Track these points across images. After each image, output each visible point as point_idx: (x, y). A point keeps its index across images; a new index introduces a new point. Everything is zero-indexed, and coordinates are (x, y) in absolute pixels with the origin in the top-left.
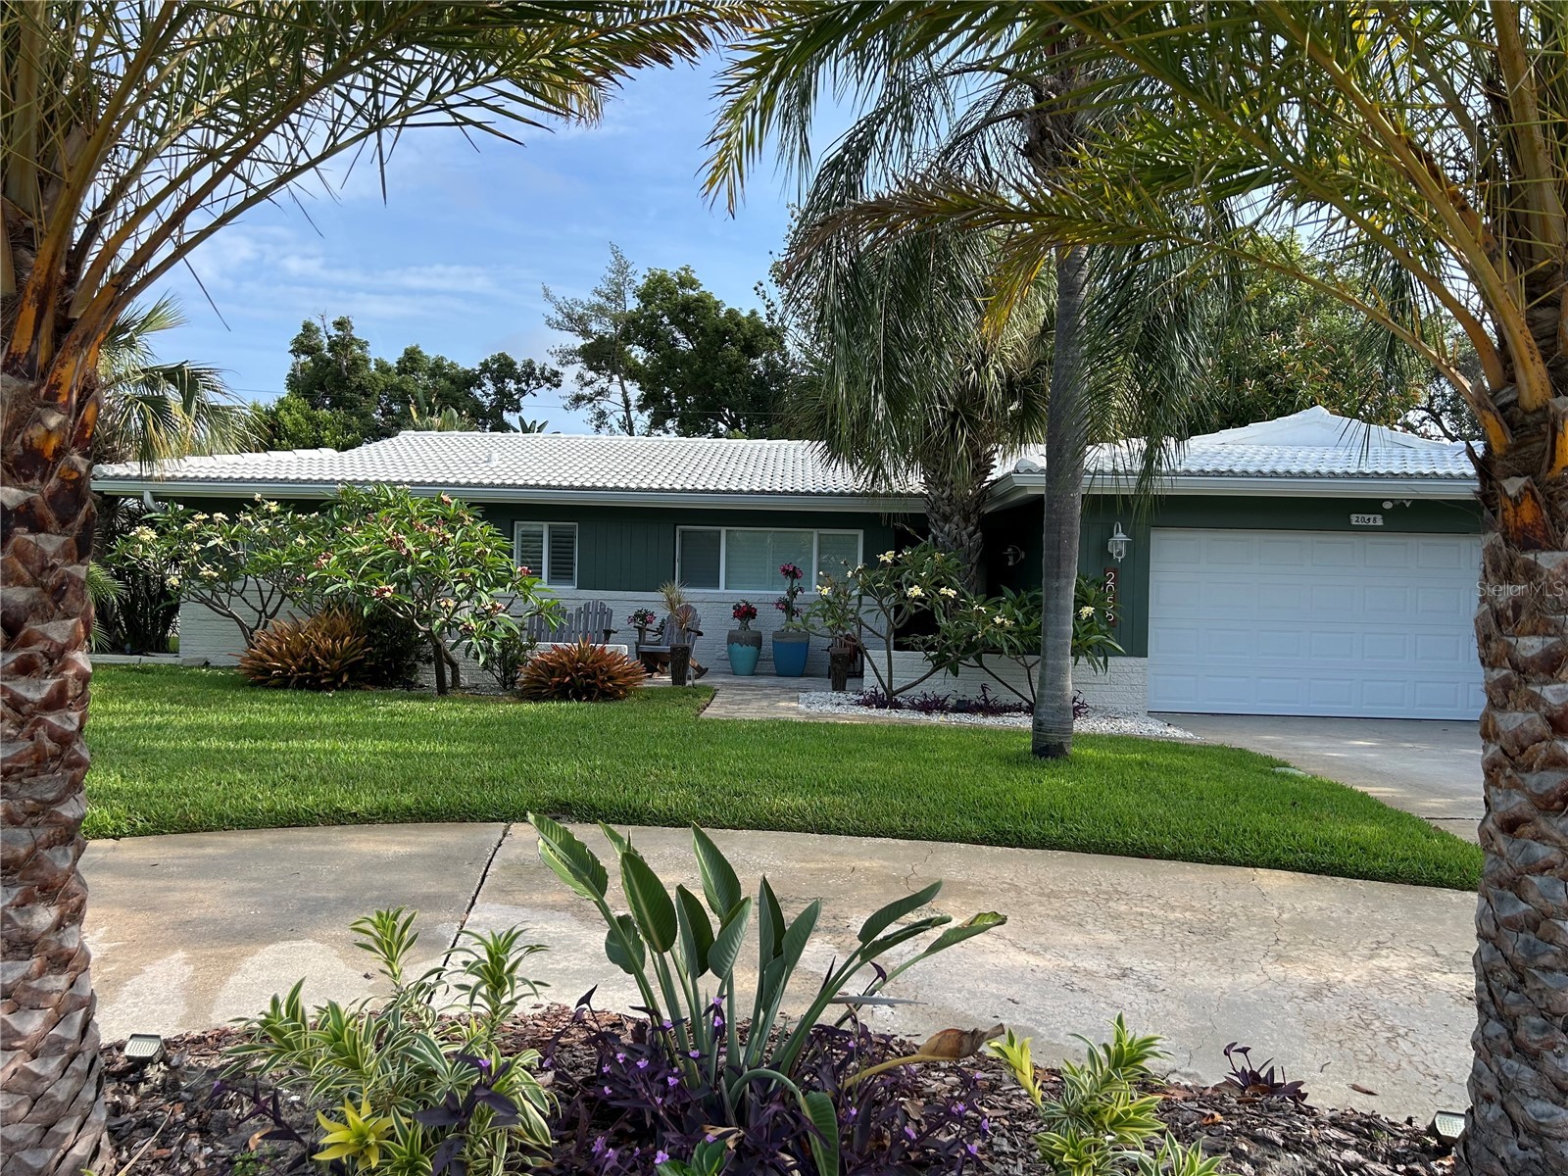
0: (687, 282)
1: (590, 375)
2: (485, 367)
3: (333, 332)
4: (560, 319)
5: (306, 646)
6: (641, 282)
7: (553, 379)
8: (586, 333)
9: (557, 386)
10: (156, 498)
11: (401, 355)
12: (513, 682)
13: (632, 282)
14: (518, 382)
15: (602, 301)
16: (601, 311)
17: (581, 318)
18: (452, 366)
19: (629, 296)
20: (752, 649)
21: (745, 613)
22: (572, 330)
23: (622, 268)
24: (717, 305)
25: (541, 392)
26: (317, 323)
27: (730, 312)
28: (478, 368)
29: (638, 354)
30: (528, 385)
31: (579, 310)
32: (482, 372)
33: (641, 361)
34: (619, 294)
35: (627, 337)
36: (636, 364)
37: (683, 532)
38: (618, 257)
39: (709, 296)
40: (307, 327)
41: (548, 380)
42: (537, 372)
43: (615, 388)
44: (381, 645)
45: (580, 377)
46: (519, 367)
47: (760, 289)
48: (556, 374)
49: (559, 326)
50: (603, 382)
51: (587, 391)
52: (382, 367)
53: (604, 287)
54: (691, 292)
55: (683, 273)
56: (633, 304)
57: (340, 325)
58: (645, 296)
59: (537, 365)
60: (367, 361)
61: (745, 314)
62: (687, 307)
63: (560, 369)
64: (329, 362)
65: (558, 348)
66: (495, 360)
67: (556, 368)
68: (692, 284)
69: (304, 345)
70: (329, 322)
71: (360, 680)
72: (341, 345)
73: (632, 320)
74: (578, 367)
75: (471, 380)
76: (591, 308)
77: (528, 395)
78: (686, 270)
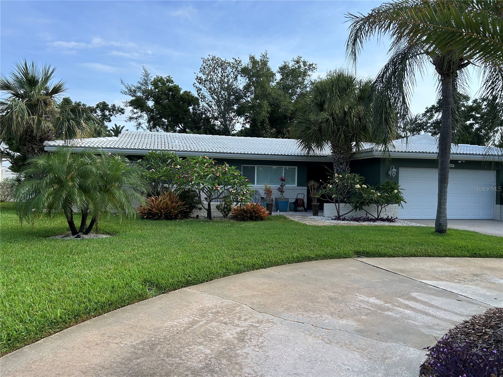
0: (170, 81)
1: (135, 110)
2: (98, 106)
4: (126, 91)
6: (153, 80)
7: (122, 111)
8: (134, 96)
9: (123, 113)
11: (63, 100)
13: (150, 79)
14: (109, 112)
15: (141, 85)
16: (139, 88)
17: (134, 91)
18: (84, 105)
19: (149, 84)
22: (130, 95)
23: (147, 75)
24: (180, 89)
25: (118, 115)
27: (185, 91)
28: (95, 106)
30: (113, 113)
31: (133, 88)
32: (97, 108)
33: (150, 106)
34: (146, 84)
37: (243, 167)
38: (146, 71)
39: (178, 86)
41: (120, 111)
42: (116, 108)
43: (145, 115)
45: (132, 111)
46: (110, 106)
47: (195, 85)
48: (123, 109)
49: (125, 93)
50: (140, 112)
51: (135, 116)
53: (141, 81)
54: (171, 84)
55: (168, 78)
58: (154, 84)
59: (116, 106)
62: (170, 89)
63: (125, 108)
65: (125, 101)
66: (101, 104)
67: (123, 107)
68: (172, 82)
73: (150, 92)
74: (131, 108)
75: (93, 110)
76: (137, 88)
77: (113, 116)
78: (169, 77)
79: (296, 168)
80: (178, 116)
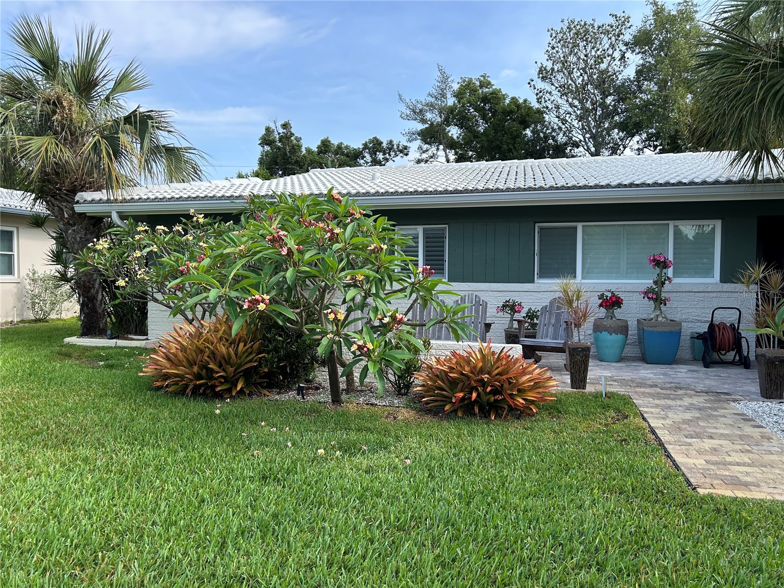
0: (485, 84)
1: (425, 147)
2: (366, 146)
3: (281, 130)
4: (408, 112)
5: (202, 352)
6: (456, 87)
7: (404, 151)
8: (423, 121)
9: (406, 154)
10: (123, 216)
11: (319, 143)
12: (408, 386)
13: (450, 87)
14: (384, 154)
15: (433, 100)
16: (431, 106)
17: (421, 111)
18: (347, 147)
19: (449, 96)
20: (620, 337)
21: (612, 302)
22: (416, 119)
23: (445, 79)
24: (504, 97)
25: (397, 159)
26: (273, 126)
27: (513, 98)
28: (361, 147)
29: (454, 132)
30: (390, 155)
31: (420, 106)
32: (364, 149)
33: (455, 137)
34: (443, 96)
35: (447, 122)
36: (452, 138)
37: (541, 229)
38: (442, 73)
39: (500, 91)
40: (268, 129)
41: (401, 151)
42: (395, 147)
43: (441, 153)
44: (276, 350)
45: (420, 148)
46: (384, 145)
47: (532, 83)
48: (406, 148)
49: (408, 117)
50: (433, 149)
51: (425, 156)
52: (309, 151)
53: (434, 91)
54: (487, 90)
55: (482, 78)
56: (451, 101)
57: (285, 126)
58: (459, 95)
59: (395, 143)
60: (300, 147)
61: (521, 101)
62: (485, 99)
63: (408, 145)
64: (279, 148)
65: (407, 131)
66: (371, 141)
67: (405, 144)
68: (488, 84)
69: (266, 140)
70: (279, 124)
71: (256, 385)
72: (286, 138)
73: (451, 110)
74: (418, 142)
75: (359, 153)
76: (427, 105)
77: (391, 162)
78: (484, 77)
79: (718, 224)
80: (500, 148)
